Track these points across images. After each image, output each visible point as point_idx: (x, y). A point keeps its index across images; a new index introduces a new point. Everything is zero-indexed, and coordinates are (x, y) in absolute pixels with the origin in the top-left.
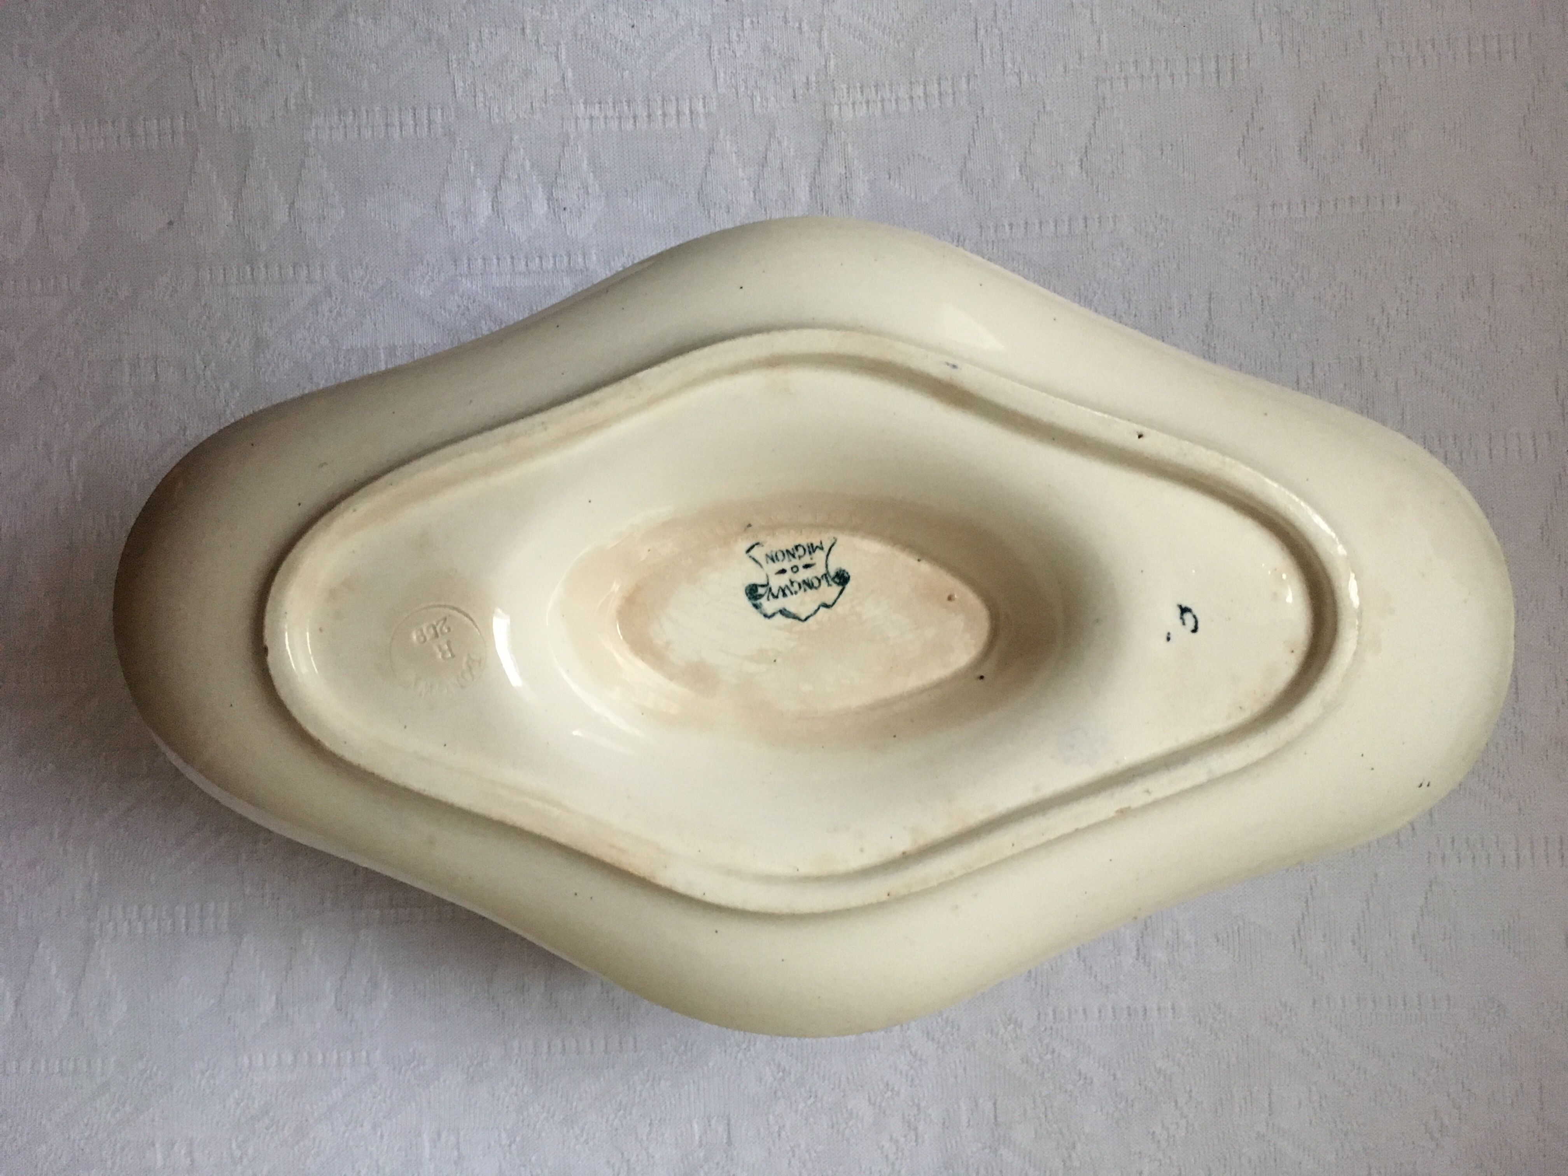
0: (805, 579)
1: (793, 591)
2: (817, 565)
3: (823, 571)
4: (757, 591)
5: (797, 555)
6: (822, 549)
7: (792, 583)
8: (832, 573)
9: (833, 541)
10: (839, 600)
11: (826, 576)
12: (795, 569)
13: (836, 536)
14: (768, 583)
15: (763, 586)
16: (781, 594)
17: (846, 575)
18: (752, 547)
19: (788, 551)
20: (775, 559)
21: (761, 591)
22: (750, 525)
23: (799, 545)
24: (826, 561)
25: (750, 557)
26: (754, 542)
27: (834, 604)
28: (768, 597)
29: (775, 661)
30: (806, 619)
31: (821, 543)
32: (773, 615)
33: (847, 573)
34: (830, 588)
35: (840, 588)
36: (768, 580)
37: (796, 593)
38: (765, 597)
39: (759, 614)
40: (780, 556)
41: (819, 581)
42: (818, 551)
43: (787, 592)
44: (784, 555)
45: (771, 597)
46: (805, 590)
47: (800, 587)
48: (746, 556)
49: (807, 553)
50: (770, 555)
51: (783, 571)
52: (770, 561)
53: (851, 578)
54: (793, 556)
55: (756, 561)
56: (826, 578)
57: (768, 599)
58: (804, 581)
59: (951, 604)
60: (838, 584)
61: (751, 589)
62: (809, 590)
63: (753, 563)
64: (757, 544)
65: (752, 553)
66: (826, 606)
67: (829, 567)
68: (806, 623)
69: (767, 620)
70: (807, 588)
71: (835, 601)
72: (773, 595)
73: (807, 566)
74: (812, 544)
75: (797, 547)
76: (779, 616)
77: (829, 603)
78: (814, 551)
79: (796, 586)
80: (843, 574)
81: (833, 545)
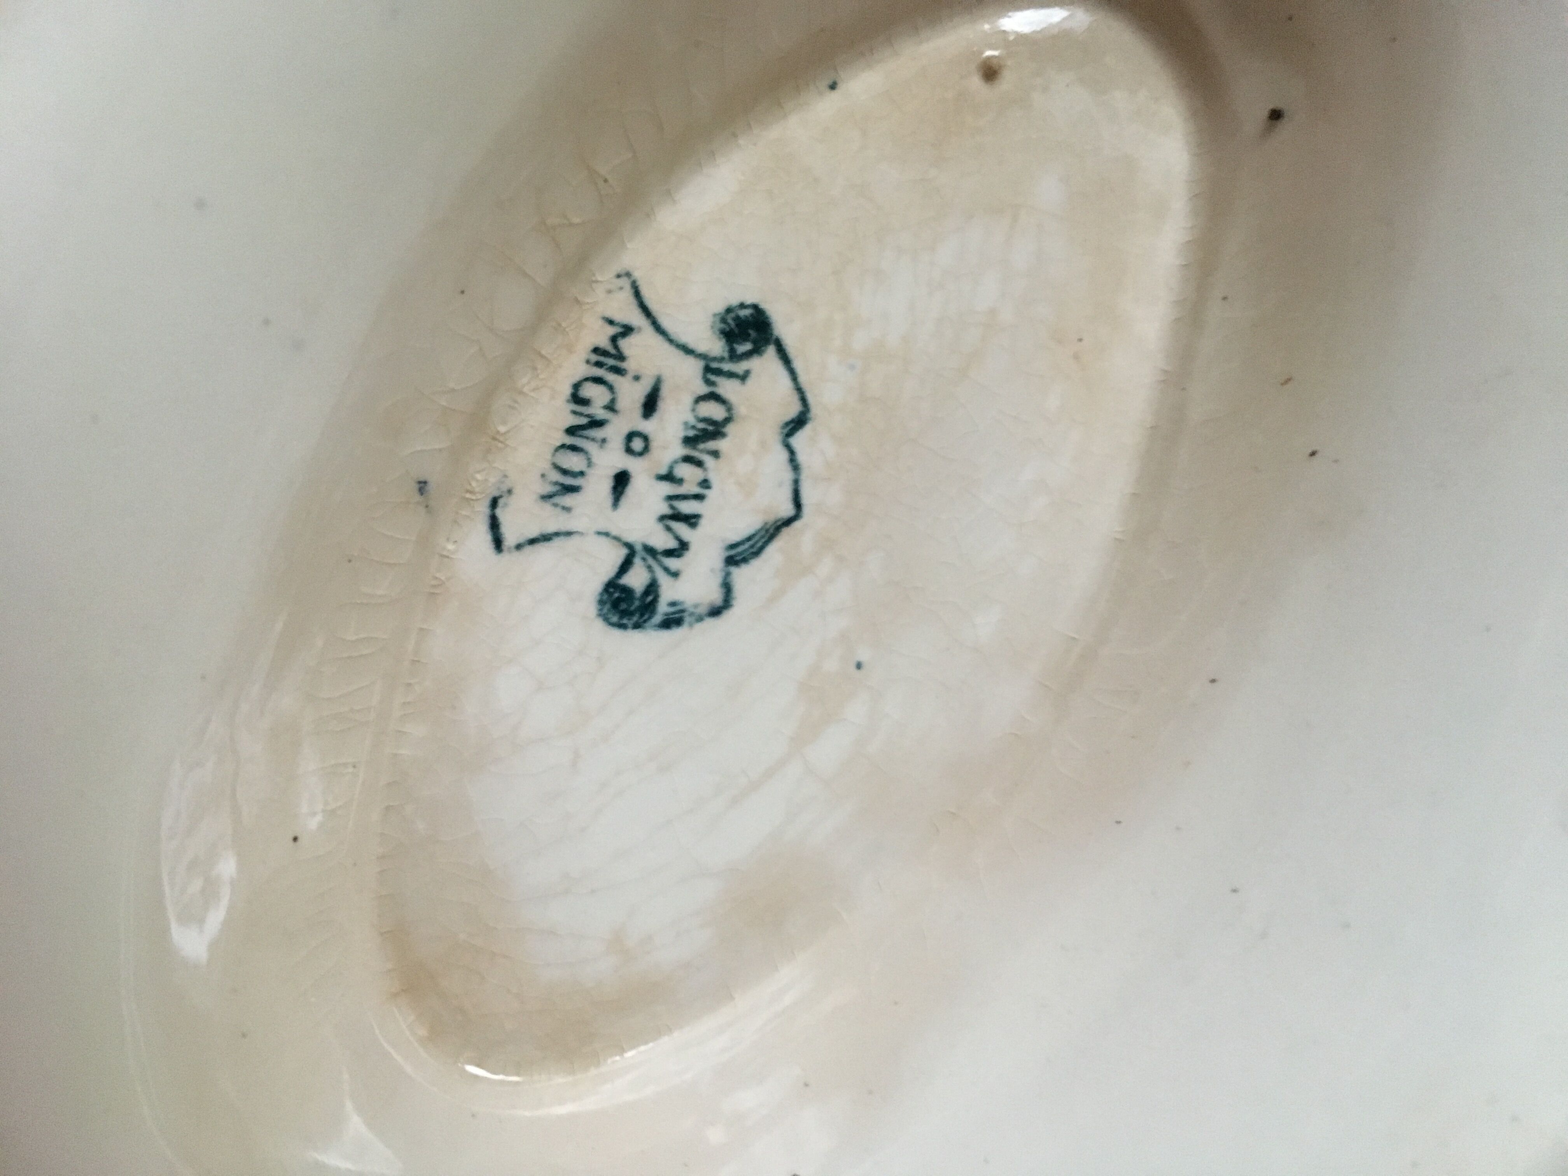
0: (682, 433)
1: (697, 490)
2: (666, 375)
3: (694, 367)
4: (627, 591)
5: (600, 413)
6: (627, 330)
7: (669, 477)
8: (716, 347)
9: (625, 283)
10: (802, 378)
11: (711, 371)
12: (637, 445)
13: (617, 268)
14: (629, 546)
15: (625, 566)
16: (681, 528)
17: (745, 313)
18: (494, 524)
19: (571, 431)
20: (569, 481)
21: (636, 579)
22: (422, 486)
23: (577, 386)
24: (671, 341)
25: (519, 547)
26: (484, 509)
27: (804, 400)
28: (666, 570)
29: (859, 666)
30: (798, 504)
31: (611, 322)
32: (727, 588)
33: (742, 306)
34: (750, 382)
35: (771, 351)
36: (617, 539)
37: (705, 484)
38: (663, 579)
39: (699, 626)
40: (573, 462)
41: (714, 397)
42: (627, 345)
43: (686, 507)
44: (574, 448)
45: (672, 563)
46: (715, 454)
47: (699, 464)
48: (507, 559)
49: (611, 377)
50: (549, 489)
51: (621, 480)
52: (568, 500)
53: (763, 306)
54: (597, 424)
55: (546, 538)
56: (719, 372)
57: (675, 575)
58: (689, 441)
59: (1007, 81)
60: (757, 351)
61: (615, 605)
62: (720, 444)
63: (543, 551)
64: (494, 503)
65: (511, 535)
66: (798, 423)
67: (692, 344)
68: (806, 510)
69: (728, 616)
70: (711, 445)
71: (800, 390)
72: (669, 553)
73: (650, 405)
74: (596, 350)
75: (577, 399)
76: (741, 575)
77: (793, 410)
78: (621, 357)
79: (685, 471)
80: (737, 319)
81: (637, 294)
